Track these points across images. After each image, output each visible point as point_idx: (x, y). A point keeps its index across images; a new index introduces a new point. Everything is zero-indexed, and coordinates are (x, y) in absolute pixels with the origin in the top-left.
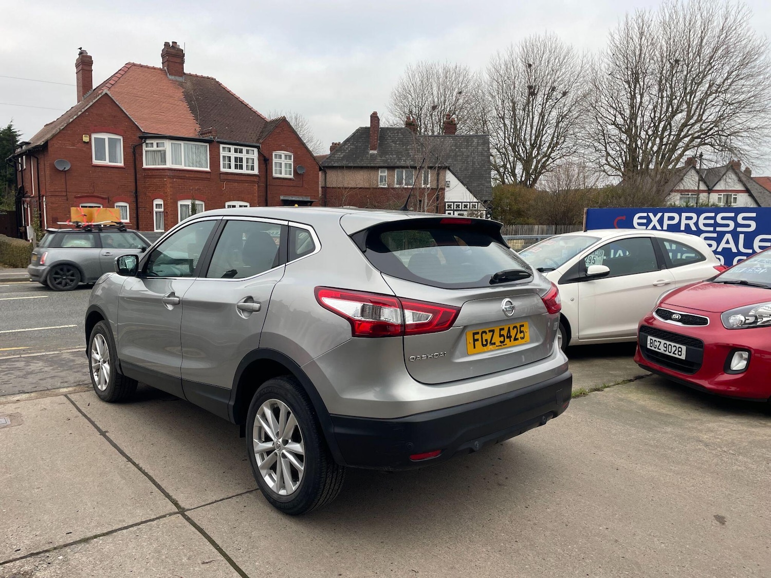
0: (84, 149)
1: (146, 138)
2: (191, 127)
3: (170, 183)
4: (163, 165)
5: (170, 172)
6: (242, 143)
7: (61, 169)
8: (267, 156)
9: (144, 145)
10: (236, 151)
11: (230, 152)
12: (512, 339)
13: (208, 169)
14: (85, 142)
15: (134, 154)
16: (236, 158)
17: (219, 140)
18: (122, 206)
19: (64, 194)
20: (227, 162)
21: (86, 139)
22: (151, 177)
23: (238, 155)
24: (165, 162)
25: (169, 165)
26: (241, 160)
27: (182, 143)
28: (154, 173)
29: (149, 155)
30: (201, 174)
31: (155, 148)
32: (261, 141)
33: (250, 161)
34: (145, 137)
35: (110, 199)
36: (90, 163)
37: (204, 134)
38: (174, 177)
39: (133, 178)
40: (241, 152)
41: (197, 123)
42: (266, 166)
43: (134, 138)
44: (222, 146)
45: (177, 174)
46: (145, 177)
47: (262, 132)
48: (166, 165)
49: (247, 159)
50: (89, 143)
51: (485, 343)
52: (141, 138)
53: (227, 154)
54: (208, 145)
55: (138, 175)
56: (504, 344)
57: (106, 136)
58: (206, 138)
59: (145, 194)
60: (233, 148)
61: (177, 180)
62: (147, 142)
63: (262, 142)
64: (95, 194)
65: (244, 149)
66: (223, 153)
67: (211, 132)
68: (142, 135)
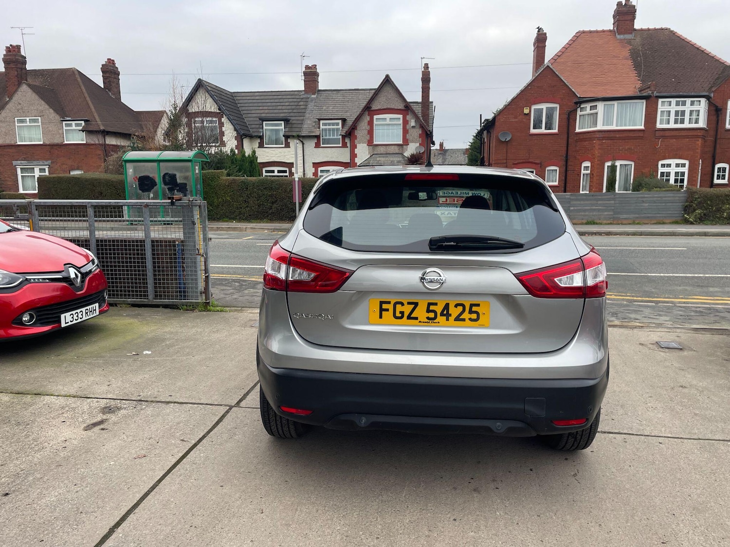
0: (524, 120)
1: (581, 103)
2: (632, 85)
3: (599, 145)
4: (594, 127)
5: (600, 133)
6: (685, 94)
7: (503, 140)
8: (719, 105)
9: (579, 110)
10: (677, 104)
11: (670, 105)
12: (452, 319)
13: (642, 127)
14: (525, 114)
15: (569, 119)
16: (677, 113)
17: (658, 94)
18: (553, 170)
19: (505, 161)
20: (665, 118)
21: (526, 111)
22: (585, 140)
23: (680, 108)
24: (596, 124)
25: (600, 127)
26: (683, 113)
27: (615, 103)
28: (585, 136)
29: (582, 117)
30: (632, 133)
31: (588, 111)
32: (714, 89)
33: (694, 114)
34: (580, 102)
35: (542, 164)
36: (528, 132)
37: (643, 90)
38: (603, 138)
39: (565, 142)
40: (684, 104)
41: (638, 80)
42: (718, 117)
43: (570, 104)
44: (660, 100)
45: (607, 135)
46: (576, 141)
47: (718, 78)
48: (596, 127)
49: (691, 112)
50: (529, 115)
51: (398, 315)
52: (576, 103)
53: (666, 108)
54: (644, 101)
55: (570, 140)
56: (434, 321)
57: (544, 106)
58: (644, 94)
59: (575, 157)
60: (674, 101)
61: (606, 141)
62: (582, 106)
63: (715, 91)
64: (531, 160)
65: (688, 101)
66: (660, 108)
67: (649, 88)
68: (577, 101)
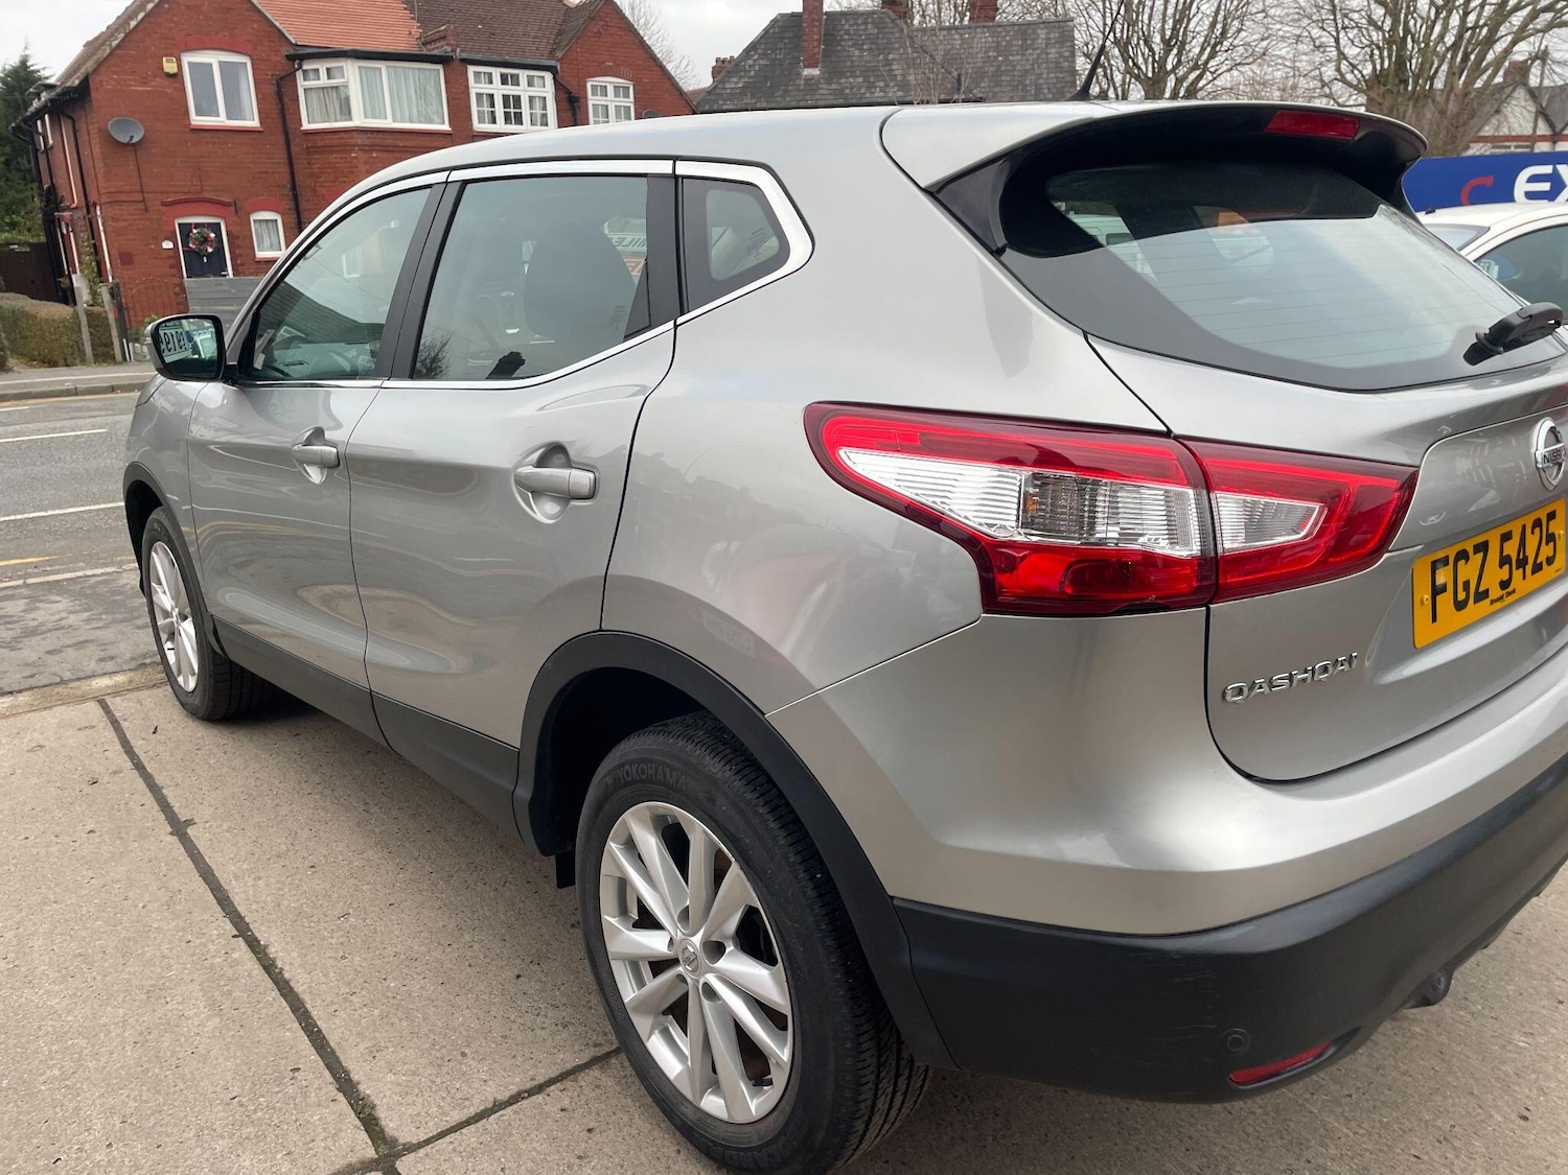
0: (169, 91)
1: (303, 58)
2: (402, 33)
3: (365, 163)
4: (346, 120)
5: (362, 136)
6: (516, 60)
7: (125, 139)
8: (575, 92)
9: (299, 75)
10: (504, 80)
11: (491, 82)
13: (446, 127)
14: (169, 75)
15: (279, 97)
16: (506, 98)
17: (464, 55)
18: (267, 221)
19: (139, 197)
20: (487, 109)
21: (170, 67)
22: (327, 149)
23: (510, 90)
24: (350, 113)
25: (358, 120)
26: (517, 99)
27: (382, 65)
28: (328, 140)
29: (314, 95)
30: (429, 138)
31: (324, 81)
32: (559, 54)
33: (538, 104)
34: (299, 56)
35: (239, 205)
36: (186, 122)
37: (430, 43)
38: (372, 148)
39: (282, 152)
40: (516, 81)
41: (412, 18)
42: (574, 113)
43: (276, 58)
44: (471, 69)
45: (377, 141)
46: (309, 151)
47: (560, 33)
48: (351, 119)
49: (531, 99)
50: (177, 77)
52: (291, 58)
53: (485, 88)
54: (439, 67)
55: (292, 147)
57: (212, 58)
58: (435, 52)
59: (314, 191)
60: (496, 72)
61: (380, 155)
62: (305, 67)
63: (562, 58)
64: (207, 195)
65: (523, 74)
66: (475, 88)
67: (444, 38)
68: (292, 52)
